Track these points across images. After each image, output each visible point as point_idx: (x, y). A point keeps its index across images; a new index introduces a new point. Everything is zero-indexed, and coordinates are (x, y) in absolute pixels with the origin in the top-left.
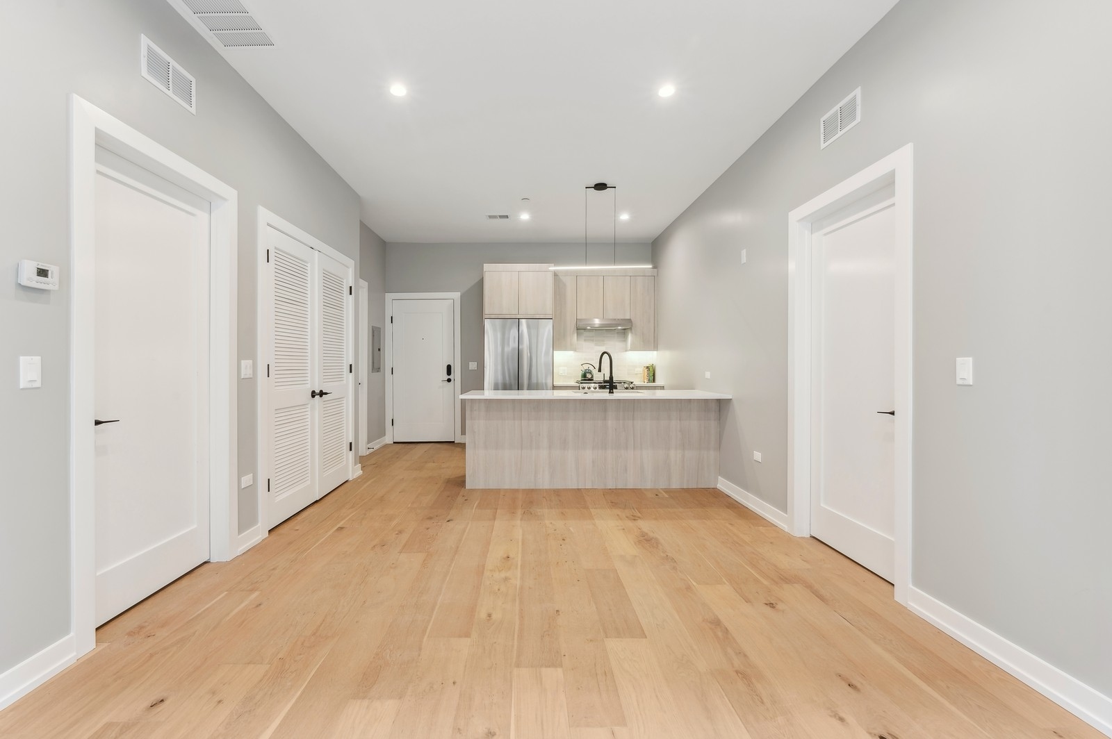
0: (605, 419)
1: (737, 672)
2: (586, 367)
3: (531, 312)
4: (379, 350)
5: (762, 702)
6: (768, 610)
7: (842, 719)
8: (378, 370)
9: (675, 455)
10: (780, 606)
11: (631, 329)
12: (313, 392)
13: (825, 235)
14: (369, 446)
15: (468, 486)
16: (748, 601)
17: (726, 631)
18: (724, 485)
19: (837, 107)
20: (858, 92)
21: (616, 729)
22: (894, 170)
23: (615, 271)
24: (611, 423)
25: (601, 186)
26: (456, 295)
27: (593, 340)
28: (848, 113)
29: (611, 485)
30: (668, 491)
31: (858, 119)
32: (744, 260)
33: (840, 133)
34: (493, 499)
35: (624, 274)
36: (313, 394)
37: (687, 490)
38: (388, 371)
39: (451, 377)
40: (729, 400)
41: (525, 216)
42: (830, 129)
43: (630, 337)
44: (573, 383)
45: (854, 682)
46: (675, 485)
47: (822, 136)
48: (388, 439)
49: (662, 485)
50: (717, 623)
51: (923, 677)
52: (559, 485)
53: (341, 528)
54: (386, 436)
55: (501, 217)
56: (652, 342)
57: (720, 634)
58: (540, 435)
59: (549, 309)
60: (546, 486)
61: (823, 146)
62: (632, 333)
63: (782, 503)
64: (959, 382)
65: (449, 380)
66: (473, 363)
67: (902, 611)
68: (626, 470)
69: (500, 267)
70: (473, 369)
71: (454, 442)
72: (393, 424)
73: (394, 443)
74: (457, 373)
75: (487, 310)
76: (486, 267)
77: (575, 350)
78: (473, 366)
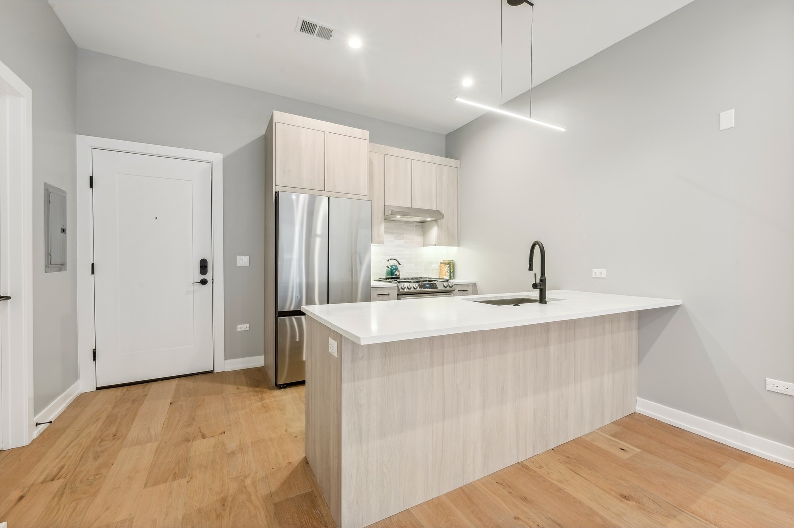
2: (392, 262)
3: (341, 188)
4: (63, 231)
8: (62, 267)
11: (437, 221)
14: (37, 419)
23: (423, 157)
24: (553, 349)
26: (217, 158)
27: (392, 233)
35: (432, 161)
38: (83, 269)
39: (208, 277)
43: (434, 231)
48: (85, 385)
54: (79, 380)
56: (454, 238)
59: (363, 188)
62: (438, 226)
65: (204, 282)
66: (243, 257)
69: (299, 119)
70: (243, 265)
71: (212, 372)
72: (94, 359)
73: (98, 388)
74: (217, 271)
75: (279, 180)
76: (278, 116)
77: (381, 242)
78: (243, 260)
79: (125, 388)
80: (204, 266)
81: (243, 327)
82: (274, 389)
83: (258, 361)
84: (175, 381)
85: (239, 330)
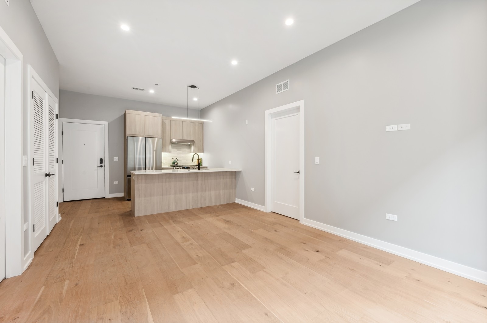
0: (197, 180)
1: (280, 248)
2: (174, 159)
3: (151, 134)
5: (290, 253)
6: (275, 232)
7: (307, 250)
9: (222, 192)
10: (277, 231)
11: (193, 144)
12: (46, 174)
13: (276, 119)
15: (136, 214)
16: (269, 231)
17: (270, 240)
18: (238, 201)
19: (282, 83)
20: (288, 80)
21: (264, 270)
22: (299, 106)
23: (187, 120)
25: (193, 87)
26: (106, 123)
27: (176, 148)
28: (286, 85)
29: (200, 206)
30: (221, 205)
31: (289, 88)
32: (247, 123)
33: (283, 91)
34: (153, 219)
35: (191, 122)
36: (46, 175)
37: (226, 204)
38: (60, 162)
39: (103, 165)
40: (240, 171)
41: (152, 91)
42: (280, 88)
43: (193, 148)
44: (167, 167)
45: (304, 243)
46: (222, 203)
47: (277, 90)
48: (60, 200)
49: (218, 204)
50: (266, 239)
51: (315, 237)
52: (179, 209)
53: (82, 245)
54: (59, 198)
55: (140, 89)
56: (201, 150)
57: (269, 241)
58: (171, 189)
59: (160, 134)
60: (174, 210)
61: (277, 93)
62: (194, 146)
63: (263, 203)
64: (316, 163)
65: (101, 166)
66: (116, 158)
67: (303, 225)
68: (205, 199)
69: (135, 112)
70: (116, 160)
71: (104, 198)
72: (63, 192)
73: (64, 202)
74: (106, 163)
75: (128, 132)
76: (127, 111)
77: (170, 152)
78: (116, 159)
79: (74, 202)
80: (101, 161)
81: (116, 182)
82: (126, 201)
83: (122, 195)
84: (91, 200)
85: (114, 183)
